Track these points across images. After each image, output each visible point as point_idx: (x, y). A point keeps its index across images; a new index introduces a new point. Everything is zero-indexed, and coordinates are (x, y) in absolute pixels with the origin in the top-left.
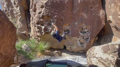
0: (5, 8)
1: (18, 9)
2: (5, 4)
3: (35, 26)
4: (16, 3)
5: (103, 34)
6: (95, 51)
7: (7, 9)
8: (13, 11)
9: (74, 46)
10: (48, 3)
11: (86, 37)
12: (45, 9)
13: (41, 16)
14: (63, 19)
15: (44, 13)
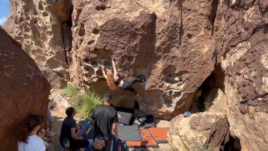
0: (19, 13)
1: (48, 19)
2: (21, 6)
3: (81, 65)
4: (44, 7)
5: (212, 85)
6: (181, 123)
7: (24, 16)
8: (36, 22)
9: (154, 106)
10: (107, 26)
11: (176, 91)
12: (101, 37)
13: (93, 49)
14: (134, 57)
15: (98, 44)
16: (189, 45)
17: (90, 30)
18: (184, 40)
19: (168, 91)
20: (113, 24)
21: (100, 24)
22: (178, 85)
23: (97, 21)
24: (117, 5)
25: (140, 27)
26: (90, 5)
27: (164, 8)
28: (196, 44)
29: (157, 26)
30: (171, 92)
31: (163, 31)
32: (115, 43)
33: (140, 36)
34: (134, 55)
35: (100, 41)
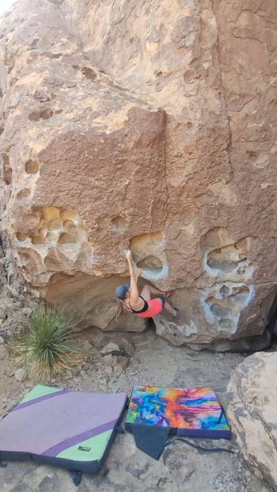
10: (53, 153)
11: (235, 285)
12: (43, 179)
13: (29, 208)
14: (126, 217)
15: (38, 196)
16: (253, 177)
17: (19, 167)
18: (240, 166)
19: (218, 287)
20: (68, 144)
21: (38, 148)
22: (239, 272)
23: (31, 145)
24: (75, 103)
25: (131, 145)
26: (18, 112)
27: (185, 96)
28: (270, 170)
29: (173, 139)
30: (224, 289)
31: (187, 148)
32: (76, 190)
33: (134, 166)
34: (127, 212)
35: (42, 188)
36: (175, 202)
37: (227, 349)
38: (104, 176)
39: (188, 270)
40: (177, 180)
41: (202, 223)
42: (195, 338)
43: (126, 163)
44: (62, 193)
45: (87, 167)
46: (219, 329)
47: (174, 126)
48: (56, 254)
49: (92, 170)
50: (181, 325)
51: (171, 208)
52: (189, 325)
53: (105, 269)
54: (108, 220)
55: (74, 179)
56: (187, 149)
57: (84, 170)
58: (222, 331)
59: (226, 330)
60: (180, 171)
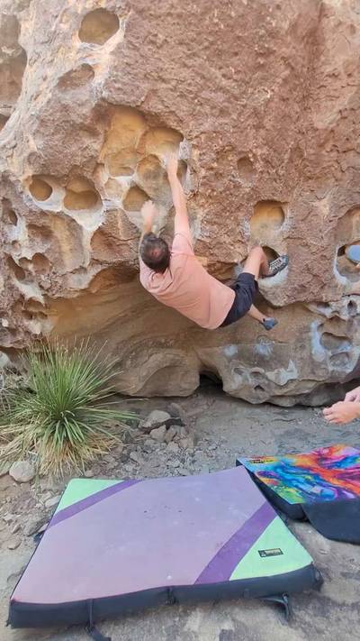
12: (129, 45)
13: (87, 109)
14: (256, 160)
15: (115, 81)
30: (351, 305)
31: (347, 64)
32: (190, 84)
33: (283, 67)
34: (259, 152)
35: (125, 66)
36: (313, 158)
37: (325, 401)
38: (238, 72)
39: (315, 272)
40: (324, 119)
41: (341, 198)
42: (292, 386)
43: (272, 58)
44: (164, 85)
45: (212, 43)
46: (331, 368)
47: (332, 23)
48: (120, 224)
49: (219, 53)
50: (272, 370)
51: (306, 166)
52: (286, 368)
53: (216, 251)
54: (233, 158)
55: (190, 62)
56: (348, 66)
57: (206, 48)
58: (333, 371)
59: (339, 369)
60: (329, 103)
